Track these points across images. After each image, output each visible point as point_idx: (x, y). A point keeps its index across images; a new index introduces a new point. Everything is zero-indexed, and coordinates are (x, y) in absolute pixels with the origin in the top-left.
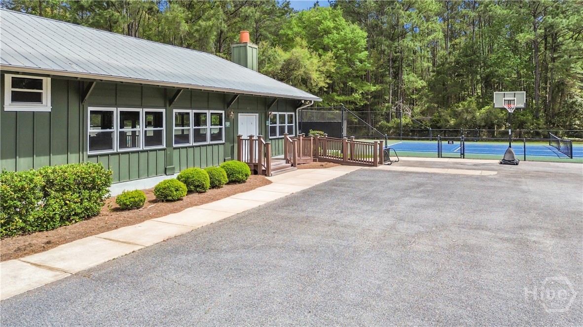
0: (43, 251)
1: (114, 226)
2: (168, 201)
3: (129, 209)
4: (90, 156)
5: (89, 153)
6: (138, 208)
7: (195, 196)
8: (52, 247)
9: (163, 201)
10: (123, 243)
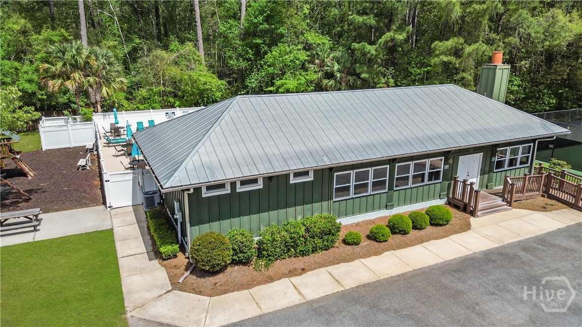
0: (300, 275)
1: (337, 262)
2: (377, 241)
3: (351, 245)
4: (334, 202)
5: (334, 200)
6: (356, 245)
7: (398, 238)
8: (304, 273)
9: (374, 240)
10: (336, 280)
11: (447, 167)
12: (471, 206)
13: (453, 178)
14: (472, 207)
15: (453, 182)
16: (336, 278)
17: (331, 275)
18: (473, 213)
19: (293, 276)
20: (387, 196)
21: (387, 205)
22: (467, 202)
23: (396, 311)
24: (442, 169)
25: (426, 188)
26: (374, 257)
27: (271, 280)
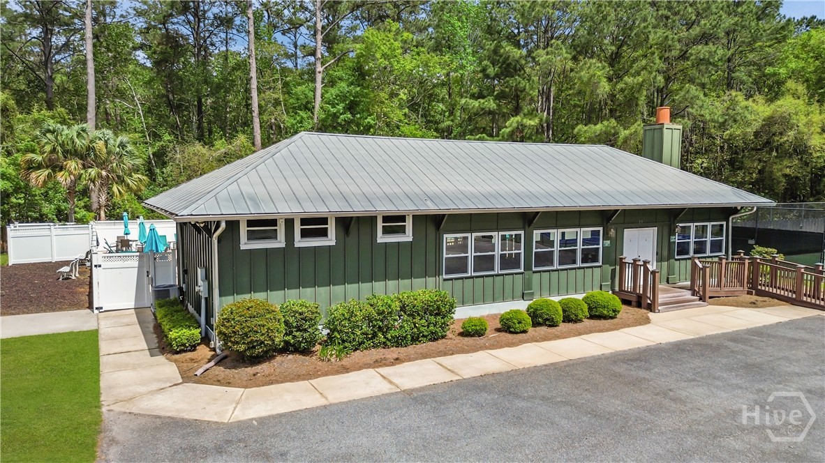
0: (392, 365)
1: (451, 352)
2: (511, 332)
3: (472, 336)
4: (445, 280)
5: (444, 277)
6: (479, 336)
7: (543, 330)
8: (399, 364)
9: (506, 332)
10: (449, 370)
11: (608, 243)
12: (647, 297)
13: (618, 260)
14: (650, 299)
15: (618, 268)
16: (449, 368)
17: (441, 365)
18: (651, 308)
19: (380, 366)
20: (524, 279)
21: (523, 293)
22: (641, 292)
23: (543, 398)
24: (601, 246)
25: (580, 272)
26: (506, 349)
27: (346, 370)
